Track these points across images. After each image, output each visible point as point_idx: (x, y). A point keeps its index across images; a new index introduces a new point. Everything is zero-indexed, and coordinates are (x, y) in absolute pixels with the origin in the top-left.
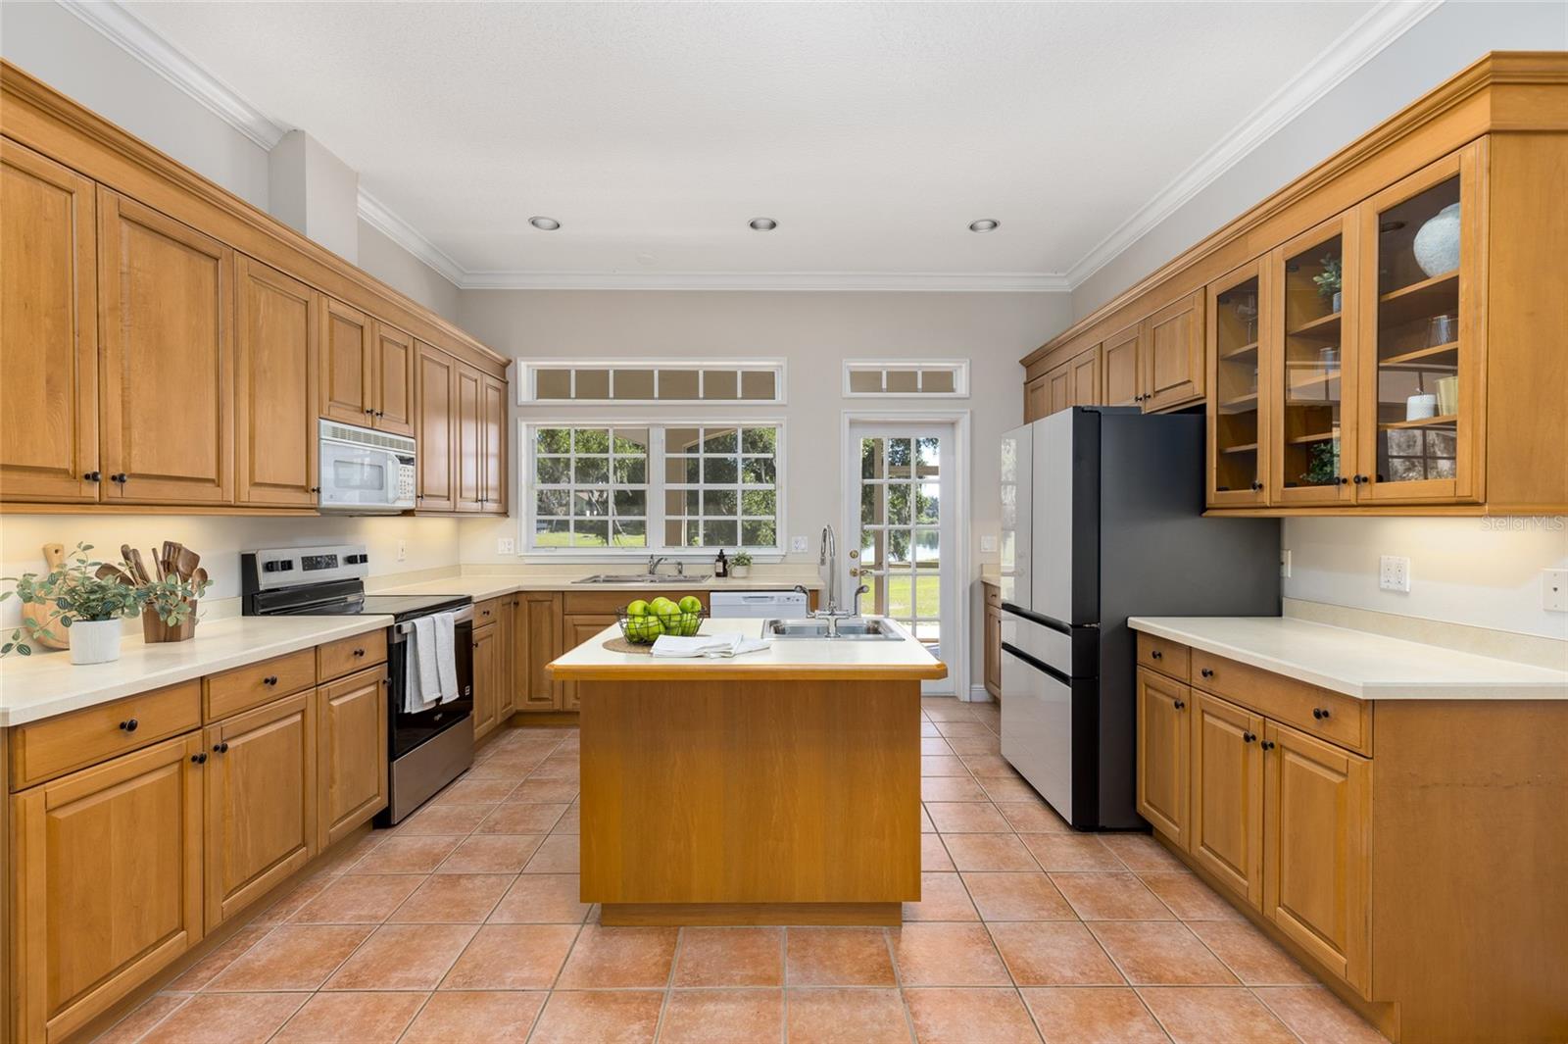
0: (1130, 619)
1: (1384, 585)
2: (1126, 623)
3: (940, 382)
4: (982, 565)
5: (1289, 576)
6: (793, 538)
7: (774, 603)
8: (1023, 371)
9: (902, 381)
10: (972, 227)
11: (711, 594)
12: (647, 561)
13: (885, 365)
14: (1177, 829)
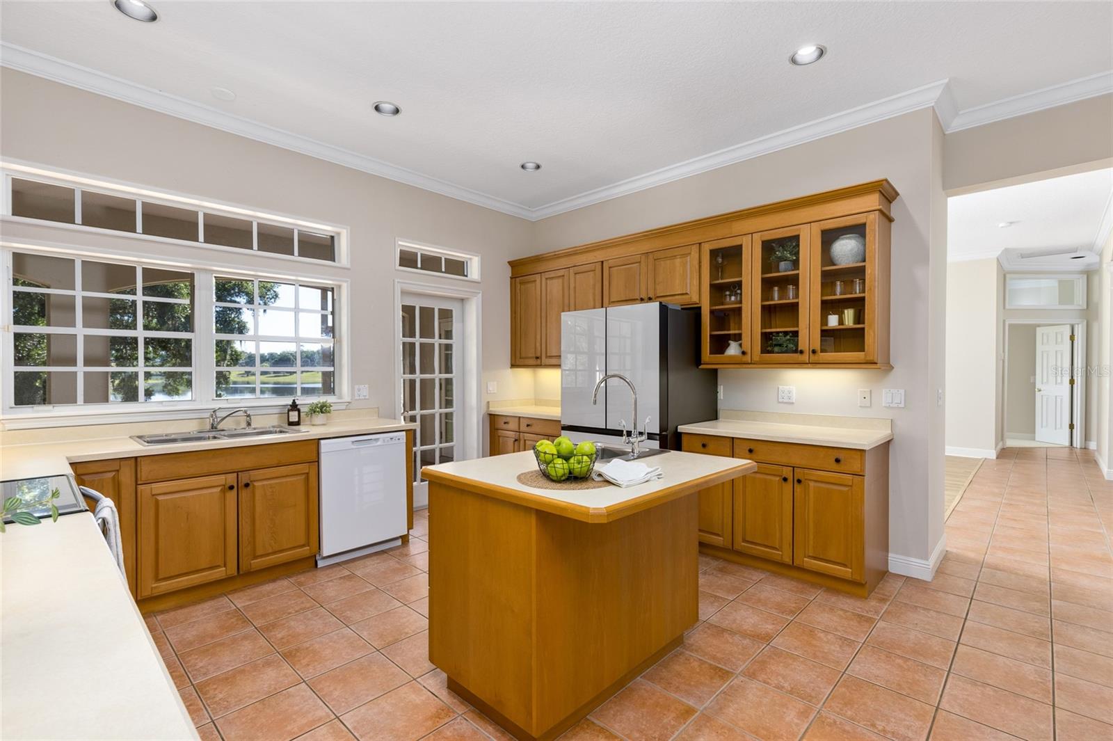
0: (679, 427)
1: (780, 400)
2: (677, 430)
3: (457, 268)
4: (488, 402)
5: (722, 398)
6: (356, 387)
7: (379, 443)
8: (509, 269)
9: (431, 263)
10: (523, 167)
11: (322, 441)
12: (207, 415)
13: (421, 248)
14: (721, 538)
